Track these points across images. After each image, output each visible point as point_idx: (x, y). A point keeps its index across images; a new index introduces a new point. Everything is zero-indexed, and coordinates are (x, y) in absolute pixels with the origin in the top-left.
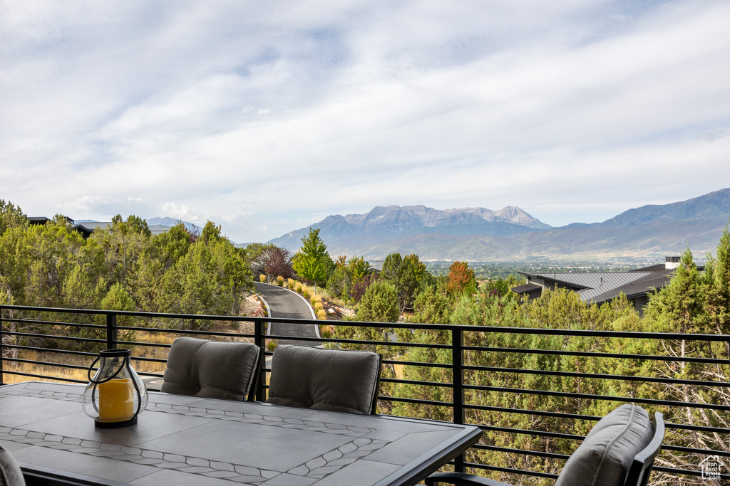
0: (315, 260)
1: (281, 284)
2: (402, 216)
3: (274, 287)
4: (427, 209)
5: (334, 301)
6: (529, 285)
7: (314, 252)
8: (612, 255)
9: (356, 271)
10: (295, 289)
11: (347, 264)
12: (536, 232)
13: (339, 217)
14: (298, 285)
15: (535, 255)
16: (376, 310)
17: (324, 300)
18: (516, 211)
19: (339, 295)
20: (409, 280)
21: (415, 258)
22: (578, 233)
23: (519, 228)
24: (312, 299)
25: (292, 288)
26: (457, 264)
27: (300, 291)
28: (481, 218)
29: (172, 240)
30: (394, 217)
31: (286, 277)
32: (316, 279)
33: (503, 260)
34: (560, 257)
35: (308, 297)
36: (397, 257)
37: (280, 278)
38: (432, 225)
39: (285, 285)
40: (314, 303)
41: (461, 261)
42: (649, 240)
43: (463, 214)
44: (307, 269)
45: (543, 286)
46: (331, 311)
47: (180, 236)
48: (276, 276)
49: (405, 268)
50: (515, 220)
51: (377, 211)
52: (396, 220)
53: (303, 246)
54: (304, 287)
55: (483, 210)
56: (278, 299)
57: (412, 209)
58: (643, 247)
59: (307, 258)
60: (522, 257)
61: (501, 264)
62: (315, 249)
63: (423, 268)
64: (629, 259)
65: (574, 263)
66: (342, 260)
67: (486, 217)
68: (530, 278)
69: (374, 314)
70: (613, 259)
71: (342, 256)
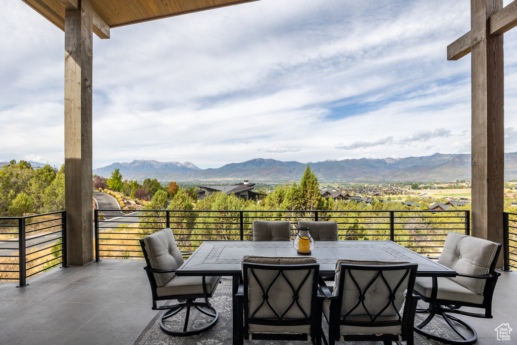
0: (117, 181)
1: (101, 191)
2: (146, 164)
3: (97, 192)
4: (156, 162)
5: (126, 197)
6: (200, 190)
7: (117, 178)
8: (221, 179)
9: (134, 185)
10: (108, 193)
11: (128, 182)
12: (196, 171)
13: (118, 163)
14: (109, 191)
15: (196, 179)
16: (160, 201)
17: (121, 197)
18: (190, 164)
19: (128, 195)
20: (154, 189)
21: (156, 180)
22: (210, 172)
23: (190, 169)
24: (116, 197)
25: (106, 193)
26: (172, 182)
27: (110, 194)
28: (177, 166)
29: (46, 172)
30: (142, 164)
31: (103, 188)
32: (117, 189)
33: (184, 181)
34: (205, 180)
35: (114, 196)
36: (149, 180)
37: (100, 188)
38: (158, 168)
39: (103, 191)
40: (118, 199)
41: (174, 181)
42: (233, 175)
43: (170, 164)
44: (113, 185)
45: (206, 191)
46: (125, 201)
47: (50, 170)
48: (98, 188)
49: (152, 184)
50: (189, 167)
51: (135, 162)
52: (143, 165)
53: (112, 175)
54: (112, 192)
55: (177, 163)
56: (100, 197)
57: (150, 161)
58: (231, 177)
59: (113, 180)
60: (191, 180)
61: (184, 183)
62: (117, 177)
63: (159, 184)
64: (227, 181)
65: (209, 182)
66: (126, 181)
67: (179, 165)
68: (201, 188)
69: (159, 203)
70: (222, 181)
71: (126, 179)
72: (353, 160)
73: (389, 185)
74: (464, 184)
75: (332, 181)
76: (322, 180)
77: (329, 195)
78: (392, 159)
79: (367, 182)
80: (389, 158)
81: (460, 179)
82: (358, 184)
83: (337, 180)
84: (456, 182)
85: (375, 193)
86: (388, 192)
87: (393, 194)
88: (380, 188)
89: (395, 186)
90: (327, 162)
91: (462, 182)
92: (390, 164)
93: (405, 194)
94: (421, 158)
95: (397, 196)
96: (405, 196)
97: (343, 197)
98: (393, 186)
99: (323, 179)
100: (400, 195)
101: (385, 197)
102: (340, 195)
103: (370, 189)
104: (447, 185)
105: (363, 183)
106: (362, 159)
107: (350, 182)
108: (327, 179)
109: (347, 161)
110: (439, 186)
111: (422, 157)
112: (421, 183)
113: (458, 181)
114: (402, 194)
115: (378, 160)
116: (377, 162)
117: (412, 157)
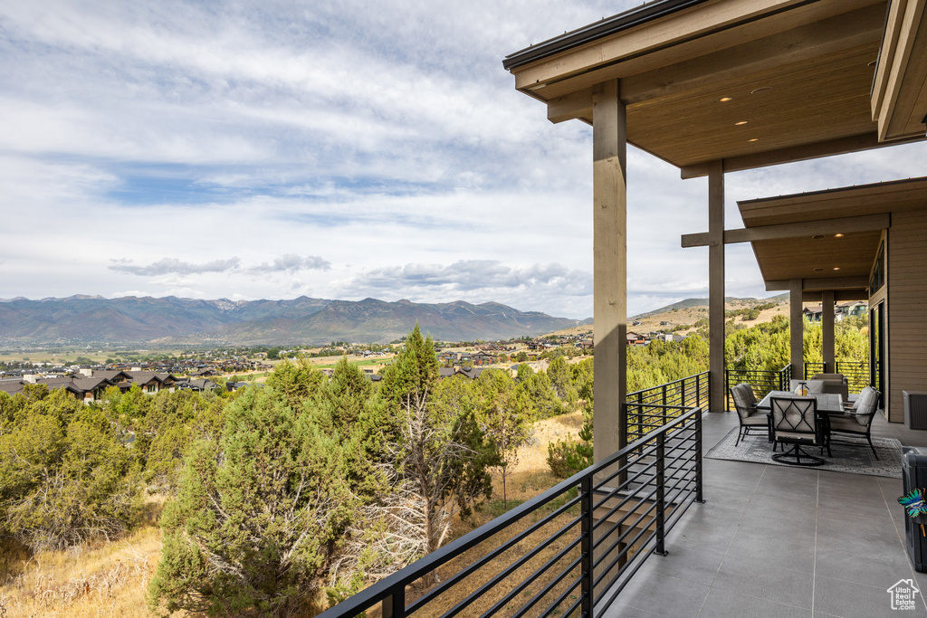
72: (146, 300)
73: (225, 353)
74: (342, 348)
75: (88, 347)
76: (59, 345)
77: (125, 380)
78: (229, 301)
79: (178, 347)
80: (223, 300)
81: (336, 341)
82: (158, 352)
83: (102, 343)
84: (330, 344)
85: (203, 371)
86: (228, 366)
87: (238, 370)
88: (208, 359)
89: (237, 355)
90: (75, 299)
91: (339, 344)
92: (225, 311)
93: (260, 369)
94: (280, 303)
95: (246, 374)
96: (260, 372)
97: (160, 382)
98: (233, 354)
99: (62, 342)
100: (250, 372)
101: (223, 376)
102: (155, 379)
103: (190, 363)
104: (320, 349)
105: (170, 351)
106: (167, 299)
107: (138, 347)
108: (76, 343)
109: (130, 301)
110: (309, 351)
111: (281, 301)
112: (281, 348)
113: (333, 344)
114: (254, 369)
115: (202, 301)
116: (199, 307)
117: (265, 301)
